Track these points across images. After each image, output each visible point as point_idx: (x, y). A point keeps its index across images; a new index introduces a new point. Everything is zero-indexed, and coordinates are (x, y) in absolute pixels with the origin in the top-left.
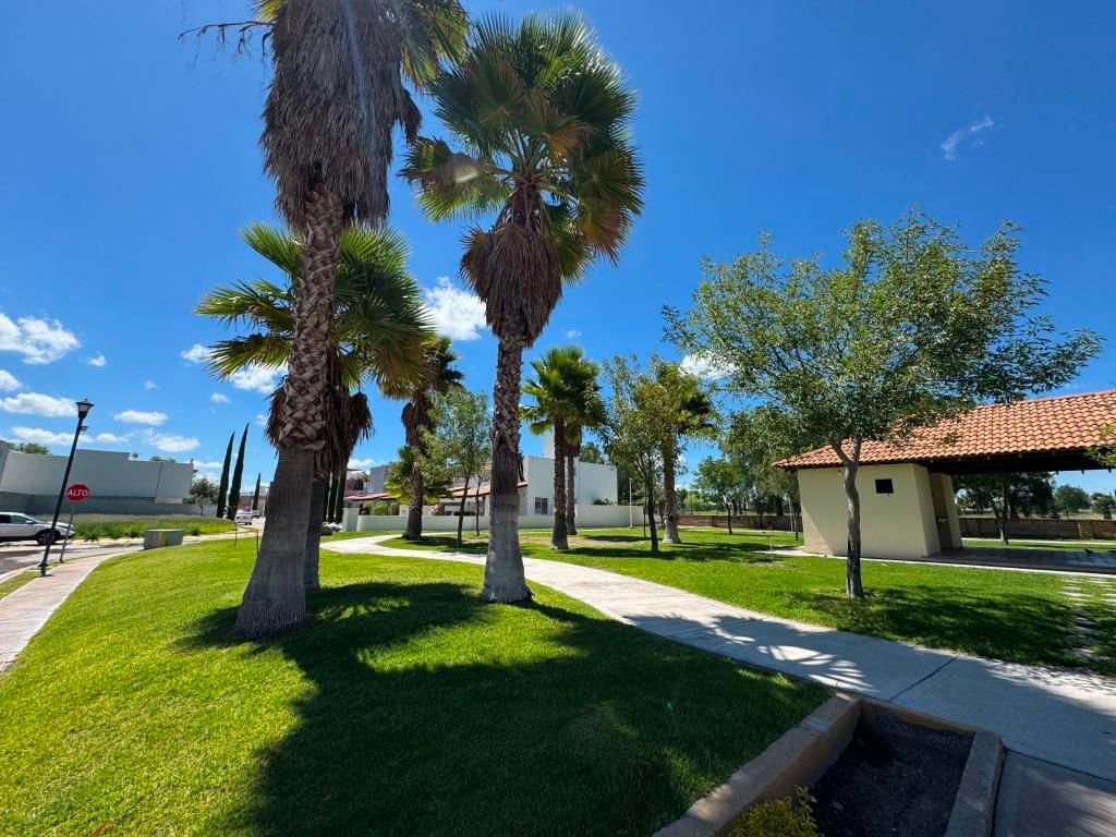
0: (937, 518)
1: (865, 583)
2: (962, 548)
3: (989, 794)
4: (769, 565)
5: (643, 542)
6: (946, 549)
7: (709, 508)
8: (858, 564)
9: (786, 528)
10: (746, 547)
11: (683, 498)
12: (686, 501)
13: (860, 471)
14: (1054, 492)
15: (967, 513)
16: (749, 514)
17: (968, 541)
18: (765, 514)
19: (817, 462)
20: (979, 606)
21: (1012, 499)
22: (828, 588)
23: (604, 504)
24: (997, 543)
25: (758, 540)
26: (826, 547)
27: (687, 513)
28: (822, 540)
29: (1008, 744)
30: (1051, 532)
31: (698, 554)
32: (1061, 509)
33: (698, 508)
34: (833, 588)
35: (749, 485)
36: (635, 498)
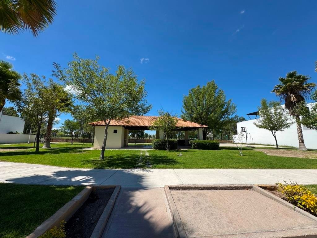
0: (124, 139)
1: (105, 155)
2: (128, 146)
3: (114, 200)
4: (81, 153)
5: (32, 149)
6: (125, 146)
7: (67, 136)
8: (104, 151)
9: (90, 142)
10: (75, 148)
11: (56, 133)
12: (58, 134)
13: (109, 128)
14: (144, 134)
15: (131, 138)
16: (80, 138)
17: (129, 144)
18: (85, 138)
19: (101, 124)
20: (126, 158)
21: (138, 135)
22: (95, 158)
23: (14, 133)
24: (133, 144)
25: (81, 146)
26: (99, 147)
27: (57, 138)
28: (98, 145)
29: (121, 187)
30: (142, 142)
31: (56, 151)
32: (145, 137)
33: (62, 136)
34: (97, 158)
35: (82, 129)
36: (33, 132)
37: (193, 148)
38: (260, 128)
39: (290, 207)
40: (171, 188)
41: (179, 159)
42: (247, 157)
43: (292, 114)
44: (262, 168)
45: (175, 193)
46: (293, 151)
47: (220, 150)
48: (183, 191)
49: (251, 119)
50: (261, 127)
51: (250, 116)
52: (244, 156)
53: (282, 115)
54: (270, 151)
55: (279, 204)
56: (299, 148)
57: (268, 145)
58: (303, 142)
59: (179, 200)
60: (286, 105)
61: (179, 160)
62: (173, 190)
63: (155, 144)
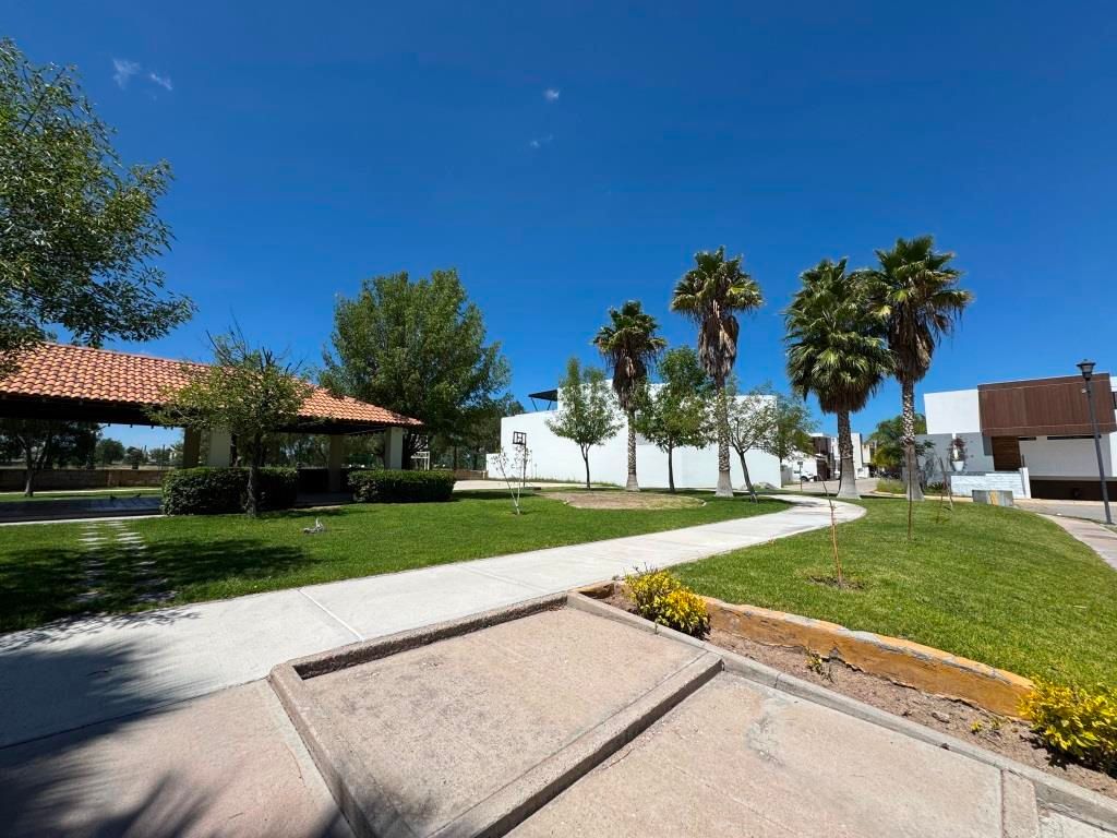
32: (100, 460)
37: (362, 499)
38: (559, 435)
39: (648, 629)
40: (306, 670)
41: (317, 546)
42: (531, 517)
43: (623, 405)
44: (573, 544)
45: (325, 688)
46: (617, 494)
47: (456, 501)
48: (359, 668)
49: (537, 410)
50: (560, 432)
51: (535, 399)
52: (525, 513)
53: (605, 404)
54: (575, 497)
55: (627, 628)
56: (628, 485)
57: (568, 482)
58: (634, 473)
59: (353, 708)
60: (614, 382)
61: (317, 550)
62: (313, 676)
63: (180, 493)
